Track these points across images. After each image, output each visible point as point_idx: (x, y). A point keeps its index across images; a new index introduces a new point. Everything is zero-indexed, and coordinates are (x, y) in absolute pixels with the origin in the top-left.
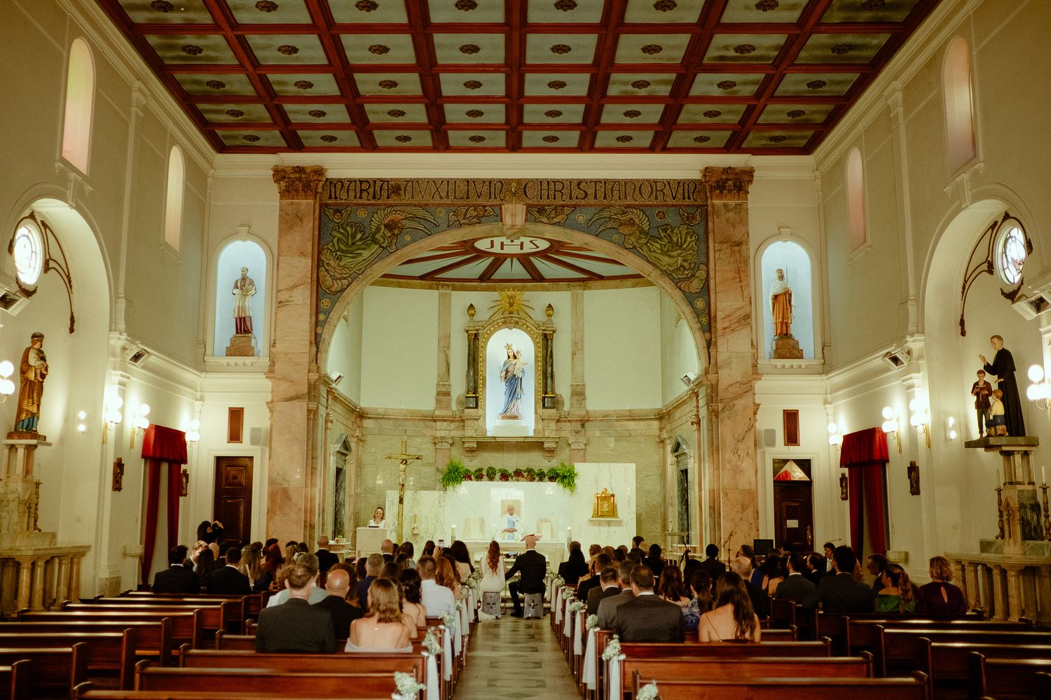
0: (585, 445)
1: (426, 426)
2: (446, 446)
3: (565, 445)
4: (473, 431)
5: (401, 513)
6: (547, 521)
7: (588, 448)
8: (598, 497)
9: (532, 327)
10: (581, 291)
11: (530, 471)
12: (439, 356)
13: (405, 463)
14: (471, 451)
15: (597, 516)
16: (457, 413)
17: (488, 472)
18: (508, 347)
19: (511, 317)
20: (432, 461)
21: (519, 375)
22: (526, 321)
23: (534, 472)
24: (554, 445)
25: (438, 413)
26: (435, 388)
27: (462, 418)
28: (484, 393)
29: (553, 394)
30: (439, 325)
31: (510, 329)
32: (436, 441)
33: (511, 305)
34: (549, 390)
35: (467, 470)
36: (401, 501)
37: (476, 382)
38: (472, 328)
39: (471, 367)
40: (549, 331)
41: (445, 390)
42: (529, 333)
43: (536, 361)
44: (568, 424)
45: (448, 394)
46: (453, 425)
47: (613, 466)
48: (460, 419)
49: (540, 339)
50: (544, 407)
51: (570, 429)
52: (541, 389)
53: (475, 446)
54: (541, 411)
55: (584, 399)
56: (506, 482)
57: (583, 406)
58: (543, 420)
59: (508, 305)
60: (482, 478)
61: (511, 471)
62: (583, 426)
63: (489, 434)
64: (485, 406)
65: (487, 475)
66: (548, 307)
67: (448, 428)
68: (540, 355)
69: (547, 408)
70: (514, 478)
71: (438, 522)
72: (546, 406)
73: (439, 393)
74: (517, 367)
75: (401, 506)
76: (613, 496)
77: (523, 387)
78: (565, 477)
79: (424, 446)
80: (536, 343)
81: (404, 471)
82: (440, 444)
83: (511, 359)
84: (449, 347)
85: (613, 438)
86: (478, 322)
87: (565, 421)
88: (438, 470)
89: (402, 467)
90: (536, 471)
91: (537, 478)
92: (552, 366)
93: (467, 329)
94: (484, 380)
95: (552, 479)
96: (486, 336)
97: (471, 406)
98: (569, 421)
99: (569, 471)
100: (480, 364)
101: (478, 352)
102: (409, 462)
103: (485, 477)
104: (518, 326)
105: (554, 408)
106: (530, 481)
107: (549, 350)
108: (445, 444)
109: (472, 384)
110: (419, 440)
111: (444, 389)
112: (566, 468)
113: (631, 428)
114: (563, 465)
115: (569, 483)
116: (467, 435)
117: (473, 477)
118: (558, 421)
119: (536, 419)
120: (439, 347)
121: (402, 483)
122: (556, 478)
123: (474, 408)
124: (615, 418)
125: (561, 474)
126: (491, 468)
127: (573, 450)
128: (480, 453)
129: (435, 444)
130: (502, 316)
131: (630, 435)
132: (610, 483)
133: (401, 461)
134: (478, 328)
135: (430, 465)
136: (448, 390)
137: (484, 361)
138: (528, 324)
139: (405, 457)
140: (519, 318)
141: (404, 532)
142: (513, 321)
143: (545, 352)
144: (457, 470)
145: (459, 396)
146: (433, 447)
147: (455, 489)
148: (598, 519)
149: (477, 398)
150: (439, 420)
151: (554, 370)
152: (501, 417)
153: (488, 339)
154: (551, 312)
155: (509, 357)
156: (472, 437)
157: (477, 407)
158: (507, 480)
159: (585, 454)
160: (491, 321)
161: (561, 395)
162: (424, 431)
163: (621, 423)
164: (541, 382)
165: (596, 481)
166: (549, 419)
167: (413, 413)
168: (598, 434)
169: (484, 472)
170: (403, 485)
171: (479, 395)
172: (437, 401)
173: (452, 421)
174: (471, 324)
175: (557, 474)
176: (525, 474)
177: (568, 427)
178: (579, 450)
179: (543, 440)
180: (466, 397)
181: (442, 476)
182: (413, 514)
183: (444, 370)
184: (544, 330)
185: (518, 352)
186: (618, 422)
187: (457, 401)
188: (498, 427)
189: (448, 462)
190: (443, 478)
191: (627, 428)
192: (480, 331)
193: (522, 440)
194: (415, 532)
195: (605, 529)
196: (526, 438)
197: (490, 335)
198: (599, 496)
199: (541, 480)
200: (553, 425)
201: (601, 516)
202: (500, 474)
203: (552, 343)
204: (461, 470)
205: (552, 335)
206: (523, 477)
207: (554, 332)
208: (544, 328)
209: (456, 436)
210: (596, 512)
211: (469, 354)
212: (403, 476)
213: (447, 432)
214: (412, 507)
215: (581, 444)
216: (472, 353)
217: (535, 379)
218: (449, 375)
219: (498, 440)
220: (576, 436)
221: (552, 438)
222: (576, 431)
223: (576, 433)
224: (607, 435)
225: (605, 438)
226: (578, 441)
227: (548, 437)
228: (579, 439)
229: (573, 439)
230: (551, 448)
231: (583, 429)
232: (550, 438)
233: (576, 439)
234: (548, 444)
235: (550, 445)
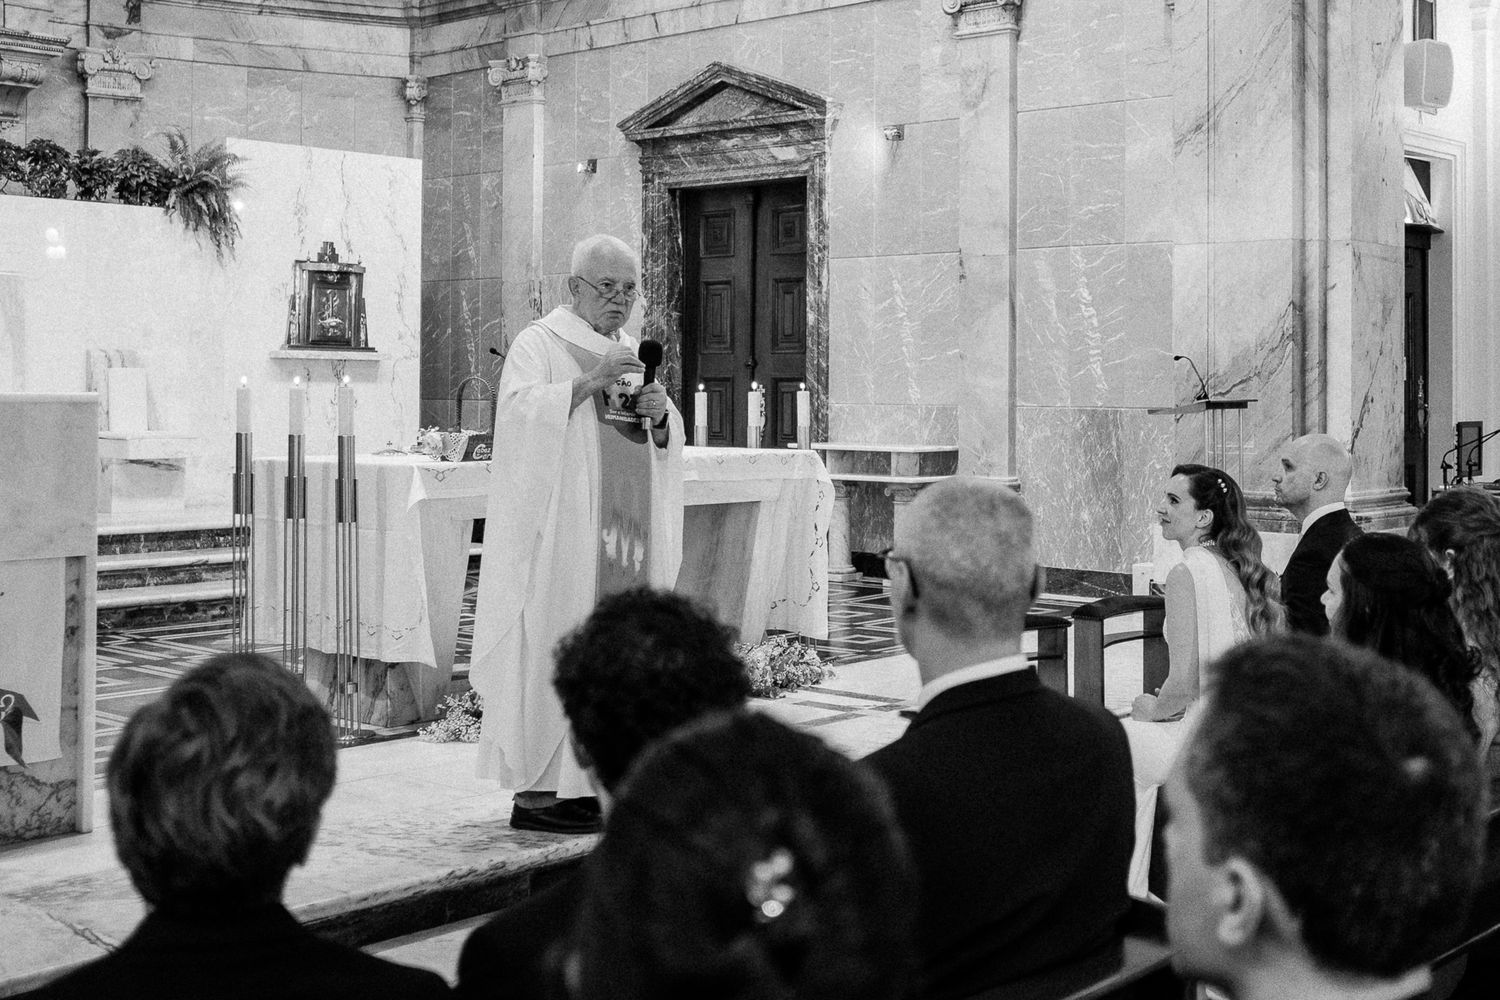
0: (143, 83)
3: (61, 77)
6: (127, 360)
7: (150, 97)
8: (307, 273)
15: (306, 344)
24: (38, 71)
47: (355, 161)
62: (134, 14)
76: (359, 270)
78: (189, 189)
85: (243, 72)
90: (70, 157)
91: (74, 186)
112: (193, 152)
113: (304, 43)
115: (209, 218)
122: (156, 192)
125: (173, 178)
127: (96, 96)
131: (307, 69)
132: (344, 226)
148: (304, 354)
159: (137, 114)
163: (273, 19)
165: (300, 211)
168: (187, 49)
176: (27, 165)
177: (76, 11)
178: (117, 99)
186: (266, 17)
191: (295, 42)
195: (324, 391)
198: (311, 266)
201: (317, 344)
206: (18, 174)
210: (299, 330)
215: (126, 80)
220: (106, 46)
221: (38, 40)
222: (108, 29)
223: (108, 35)
224: (221, 58)
225: (211, 66)
226: (116, 67)
227: (25, 37)
228: (122, 62)
229: (101, 57)
230: (25, 81)
231: (133, 26)
232: (31, 39)
233: (108, 58)
234: (15, 64)
235: (25, 66)
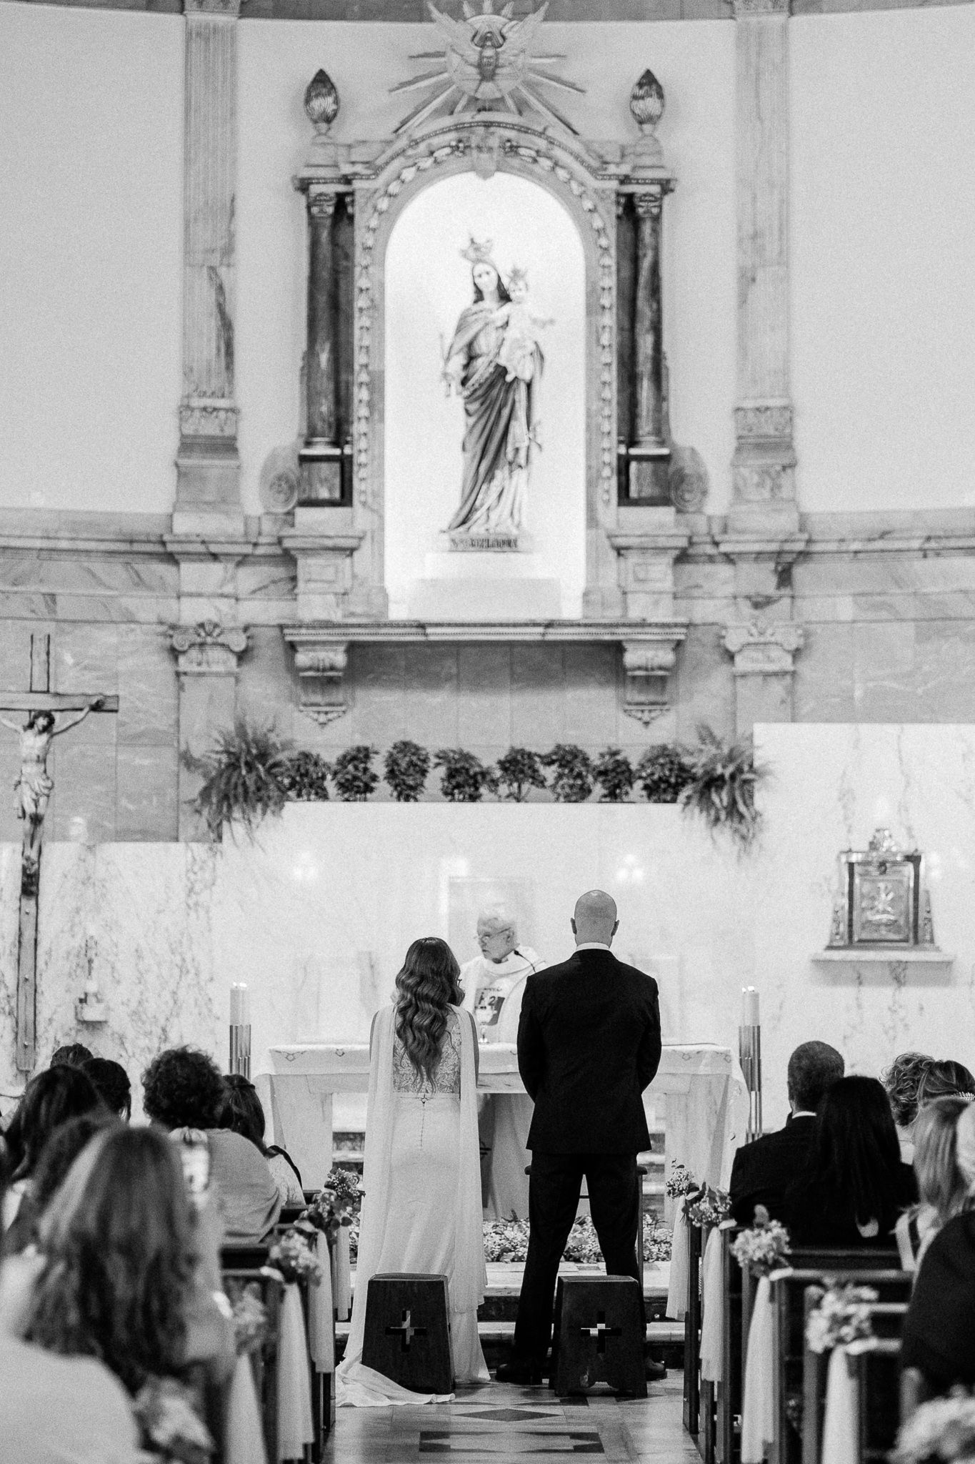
0: (796, 654)
1: (139, 582)
2: (220, 661)
3: (712, 657)
4: (331, 598)
5: (29, 934)
7: (804, 667)
8: (851, 866)
9: (576, 166)
10: (779, 19)
11: (568, 759)
12: (188, 290)
13: (46, 729)
14: (325, 680)
15: (850, 944)
16: (267, 526)
17: (392, 763)
18: (476, 252)
19: (488, 125)
20: (163, 723)
21: (520, 368)
22: (551, 142)
23: (585, 760)
24: (666, 657)
25: (185, 525)
26: (173, 422)
27: (288, 543)
28: (376, 437)
29: (662, 443)
30: (187, 161)
31: (486, 175)
32: (179, 641)
33: (487, 72)
34: (645, 427)
35: (306, 756)
36: (30, 885)
37: (342, 400)
38: (322, 173)
39: (322, 334)
40: (644, 182)
41: (217, 432)
42: (562, 192)
43: (593, 308)
44: (724, 570)
45: (228, 446)
46: (248, 578)
47: (915, 733)
48: (278, 551)
49: (607, 217)
50: (624, 497)
51: (730, 589)
52: (611, 426)
53: (340, 659)
54: (611, 513)
55: (790, 466)
56: (469, 807)
57: (785, 493)
58: (619, 551)
59: (473, 71)
60: (369, 789)
61: (489, 760)
62: (785, 577)
63: (398, 612)
64: (378, 494)
65: (392, 775)
66: (640, 85)
67: (228, 589)
68: (610, 281)
69: (637, 503)
70: (503, 789)
71: (183, 971)
72: (633, 493)
73: (188, 445)
74: (511, 333)
75: (29, 905)
76: (914, 859)
77: (536, 416)
78: (713, 782)
79: (130, 662)
80: (591, 234)
81: (42, 760)
82: (194, 653)
83: (490, 301)
84: (228, 250)
85: (909, 630)
86: (350, 146)
87: (711, 559)
88: (187, 760)
89: (33, 742)
90: (595, 760)
91: (598, 789)
92: (657, 329)
93: (306, 173)
94: (376, 385)
95: (661, 790)
96: (384, 204)
97: (324, 494)
98: (729, 558)
99: (731, 758)
100: (360, 321)
101: (349, 271)
102: (61, 721)
103: (383, 787)
104: (515, 162)
105: (664, 501)
106: (568, 799)
107: (646, 264)
108: (215, 654)
109: (325, 407)
110: (108, 637)
111: (210, 428)
112: (718, 745)
114: (706, 735)
115: (732, 809)
116: (306, 615)
117: (330, 785)
118: (683, 557)
119: (592, 547)
120: (188, 251)
121: (30, 809)
122: (676, 789)
123: (332, 503)
124: (916, 544)
125: (699, 771)
126: (405, 747)
127: (743, 676)
128: (360, 694)
129: (174, 653)
130: (448, 121)
132: (903, 808)
133: (26, 722)
134: (346, 169)
135: (154, 740)
136: (228, 432)
137: (376, 308)
138: (557, 152)
139: (46, 703)
140: (525, 130)
141: (44, 1013)
142: (494, 142)
143: (626, 273)
144: (263, 756)
145: (273, 458)
146: (166, 666)
147: (258, 834)
148: (853, 955)
149: (345, 465)
150: (191, 556)
151: (666, 347)
152: (448, 545)
153: (389, 217)
154: (651, 105)
155: (479, 295)
156: (327, 625)
157: (345, 498)
158: (474, 798)
159: (791, 691)
160: (402, 143)
161: (693, 450)
162: (125, 601)
163: (943, 563)
164: (611, 393)
165: (846, 796)
166: (643, 549)
167: (79, 524)
168: (845, 608)
169: (378, 766)
170: (37, 820)
171: (358, 448)
172: (183, 475)
173: (243, 560)
174: (320, 156)
175: (682, 768)
176: (549, 773)
177: (725, 583)
178: (767, 675)
179: (620, 634)
180: (304, 459)
181: (202, 783)
182: (78, 942)
183: (208, 348)
184: (625, 180)
185: (516, 274)
186: (931, 562)
187: (264, 476)
188: (434, 583)
189: (231, 726)
190: (205, 794)
191: (965, 585)
192: (357, 184)
193: (533, 634)
194: (91, 1013)
195: (879, 996)
196: (549, 625)
197: (398, 201)
198: (854, 858)
199: (613, 795)
200: (661, 571)
201: (866, 944)
202: (442, 771)
203: (656, 232)
204: (281, 757)
205: (658, 200)
206: (540, 782)
207: (666, 187)
208: (625, 169)
209: (261, 619)
210: (843, 928)
211: (313, 279)
212: (39, 783)
213: (224, 605)
214: (78, 910)
215: (775, 653)
216: (325, 274)
217: (589, 381)
218: (229, 366)
219: (435, 634)
220: (753, 617)
221: (657, 625)
222: (754, 599)
223: (757, 606)
224: (884, 614)
225: (873, 625)
226: (762, 639)
227: (643, 624)
228: (770, 631)
229: (745, 631)
230: (653, 669)
231: (786, 591)
232: (650, 625)
233: (754, 631)
234: (640, 653)
235: (650, 654)
